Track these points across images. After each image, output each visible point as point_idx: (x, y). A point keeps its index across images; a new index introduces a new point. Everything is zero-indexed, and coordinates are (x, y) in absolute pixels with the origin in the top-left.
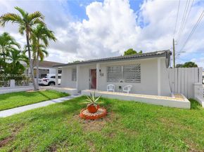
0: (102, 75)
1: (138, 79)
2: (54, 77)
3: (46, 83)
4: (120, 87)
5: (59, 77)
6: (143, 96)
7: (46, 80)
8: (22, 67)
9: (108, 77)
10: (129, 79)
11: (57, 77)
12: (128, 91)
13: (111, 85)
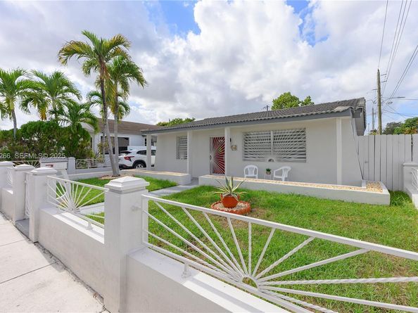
0: (234, 148)
1: (302, 154)
2: (144, 152)
3: (129, 164)
4: (268, 170)
5: (153, 152)
6: (309, 185)
7: (129, 159)
8: (85, 134)
9: (246, 153)
10: (285, 156)
11: (149, 153)
12: (283, 178)
13: (252, 166)
